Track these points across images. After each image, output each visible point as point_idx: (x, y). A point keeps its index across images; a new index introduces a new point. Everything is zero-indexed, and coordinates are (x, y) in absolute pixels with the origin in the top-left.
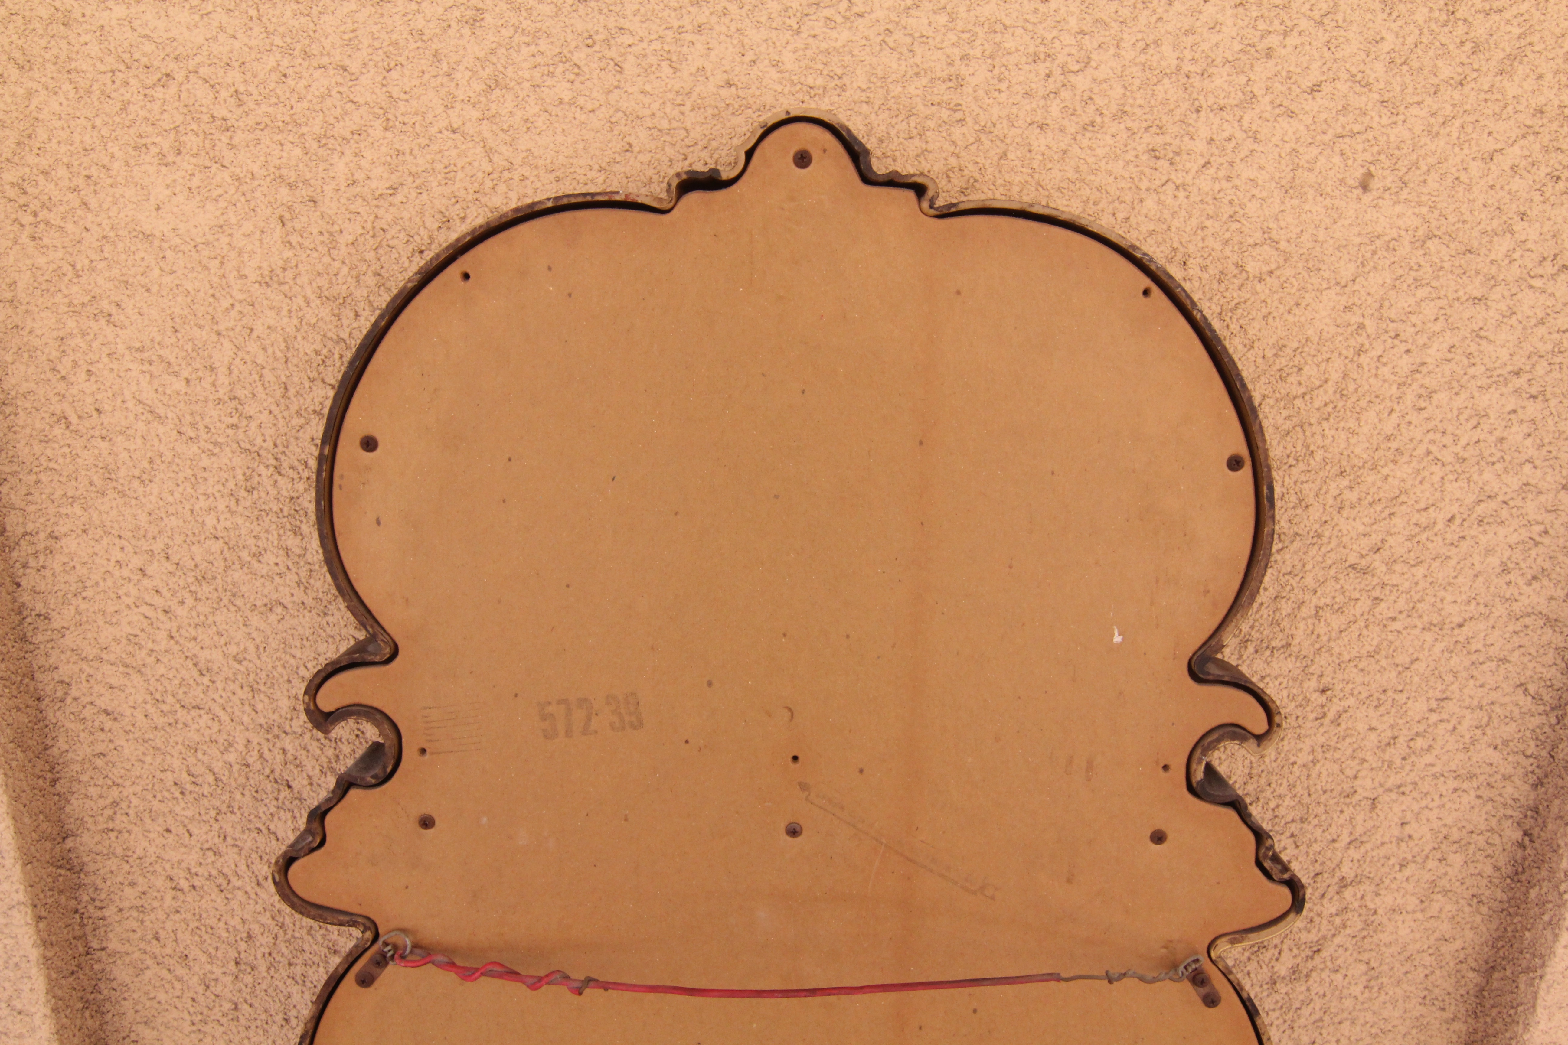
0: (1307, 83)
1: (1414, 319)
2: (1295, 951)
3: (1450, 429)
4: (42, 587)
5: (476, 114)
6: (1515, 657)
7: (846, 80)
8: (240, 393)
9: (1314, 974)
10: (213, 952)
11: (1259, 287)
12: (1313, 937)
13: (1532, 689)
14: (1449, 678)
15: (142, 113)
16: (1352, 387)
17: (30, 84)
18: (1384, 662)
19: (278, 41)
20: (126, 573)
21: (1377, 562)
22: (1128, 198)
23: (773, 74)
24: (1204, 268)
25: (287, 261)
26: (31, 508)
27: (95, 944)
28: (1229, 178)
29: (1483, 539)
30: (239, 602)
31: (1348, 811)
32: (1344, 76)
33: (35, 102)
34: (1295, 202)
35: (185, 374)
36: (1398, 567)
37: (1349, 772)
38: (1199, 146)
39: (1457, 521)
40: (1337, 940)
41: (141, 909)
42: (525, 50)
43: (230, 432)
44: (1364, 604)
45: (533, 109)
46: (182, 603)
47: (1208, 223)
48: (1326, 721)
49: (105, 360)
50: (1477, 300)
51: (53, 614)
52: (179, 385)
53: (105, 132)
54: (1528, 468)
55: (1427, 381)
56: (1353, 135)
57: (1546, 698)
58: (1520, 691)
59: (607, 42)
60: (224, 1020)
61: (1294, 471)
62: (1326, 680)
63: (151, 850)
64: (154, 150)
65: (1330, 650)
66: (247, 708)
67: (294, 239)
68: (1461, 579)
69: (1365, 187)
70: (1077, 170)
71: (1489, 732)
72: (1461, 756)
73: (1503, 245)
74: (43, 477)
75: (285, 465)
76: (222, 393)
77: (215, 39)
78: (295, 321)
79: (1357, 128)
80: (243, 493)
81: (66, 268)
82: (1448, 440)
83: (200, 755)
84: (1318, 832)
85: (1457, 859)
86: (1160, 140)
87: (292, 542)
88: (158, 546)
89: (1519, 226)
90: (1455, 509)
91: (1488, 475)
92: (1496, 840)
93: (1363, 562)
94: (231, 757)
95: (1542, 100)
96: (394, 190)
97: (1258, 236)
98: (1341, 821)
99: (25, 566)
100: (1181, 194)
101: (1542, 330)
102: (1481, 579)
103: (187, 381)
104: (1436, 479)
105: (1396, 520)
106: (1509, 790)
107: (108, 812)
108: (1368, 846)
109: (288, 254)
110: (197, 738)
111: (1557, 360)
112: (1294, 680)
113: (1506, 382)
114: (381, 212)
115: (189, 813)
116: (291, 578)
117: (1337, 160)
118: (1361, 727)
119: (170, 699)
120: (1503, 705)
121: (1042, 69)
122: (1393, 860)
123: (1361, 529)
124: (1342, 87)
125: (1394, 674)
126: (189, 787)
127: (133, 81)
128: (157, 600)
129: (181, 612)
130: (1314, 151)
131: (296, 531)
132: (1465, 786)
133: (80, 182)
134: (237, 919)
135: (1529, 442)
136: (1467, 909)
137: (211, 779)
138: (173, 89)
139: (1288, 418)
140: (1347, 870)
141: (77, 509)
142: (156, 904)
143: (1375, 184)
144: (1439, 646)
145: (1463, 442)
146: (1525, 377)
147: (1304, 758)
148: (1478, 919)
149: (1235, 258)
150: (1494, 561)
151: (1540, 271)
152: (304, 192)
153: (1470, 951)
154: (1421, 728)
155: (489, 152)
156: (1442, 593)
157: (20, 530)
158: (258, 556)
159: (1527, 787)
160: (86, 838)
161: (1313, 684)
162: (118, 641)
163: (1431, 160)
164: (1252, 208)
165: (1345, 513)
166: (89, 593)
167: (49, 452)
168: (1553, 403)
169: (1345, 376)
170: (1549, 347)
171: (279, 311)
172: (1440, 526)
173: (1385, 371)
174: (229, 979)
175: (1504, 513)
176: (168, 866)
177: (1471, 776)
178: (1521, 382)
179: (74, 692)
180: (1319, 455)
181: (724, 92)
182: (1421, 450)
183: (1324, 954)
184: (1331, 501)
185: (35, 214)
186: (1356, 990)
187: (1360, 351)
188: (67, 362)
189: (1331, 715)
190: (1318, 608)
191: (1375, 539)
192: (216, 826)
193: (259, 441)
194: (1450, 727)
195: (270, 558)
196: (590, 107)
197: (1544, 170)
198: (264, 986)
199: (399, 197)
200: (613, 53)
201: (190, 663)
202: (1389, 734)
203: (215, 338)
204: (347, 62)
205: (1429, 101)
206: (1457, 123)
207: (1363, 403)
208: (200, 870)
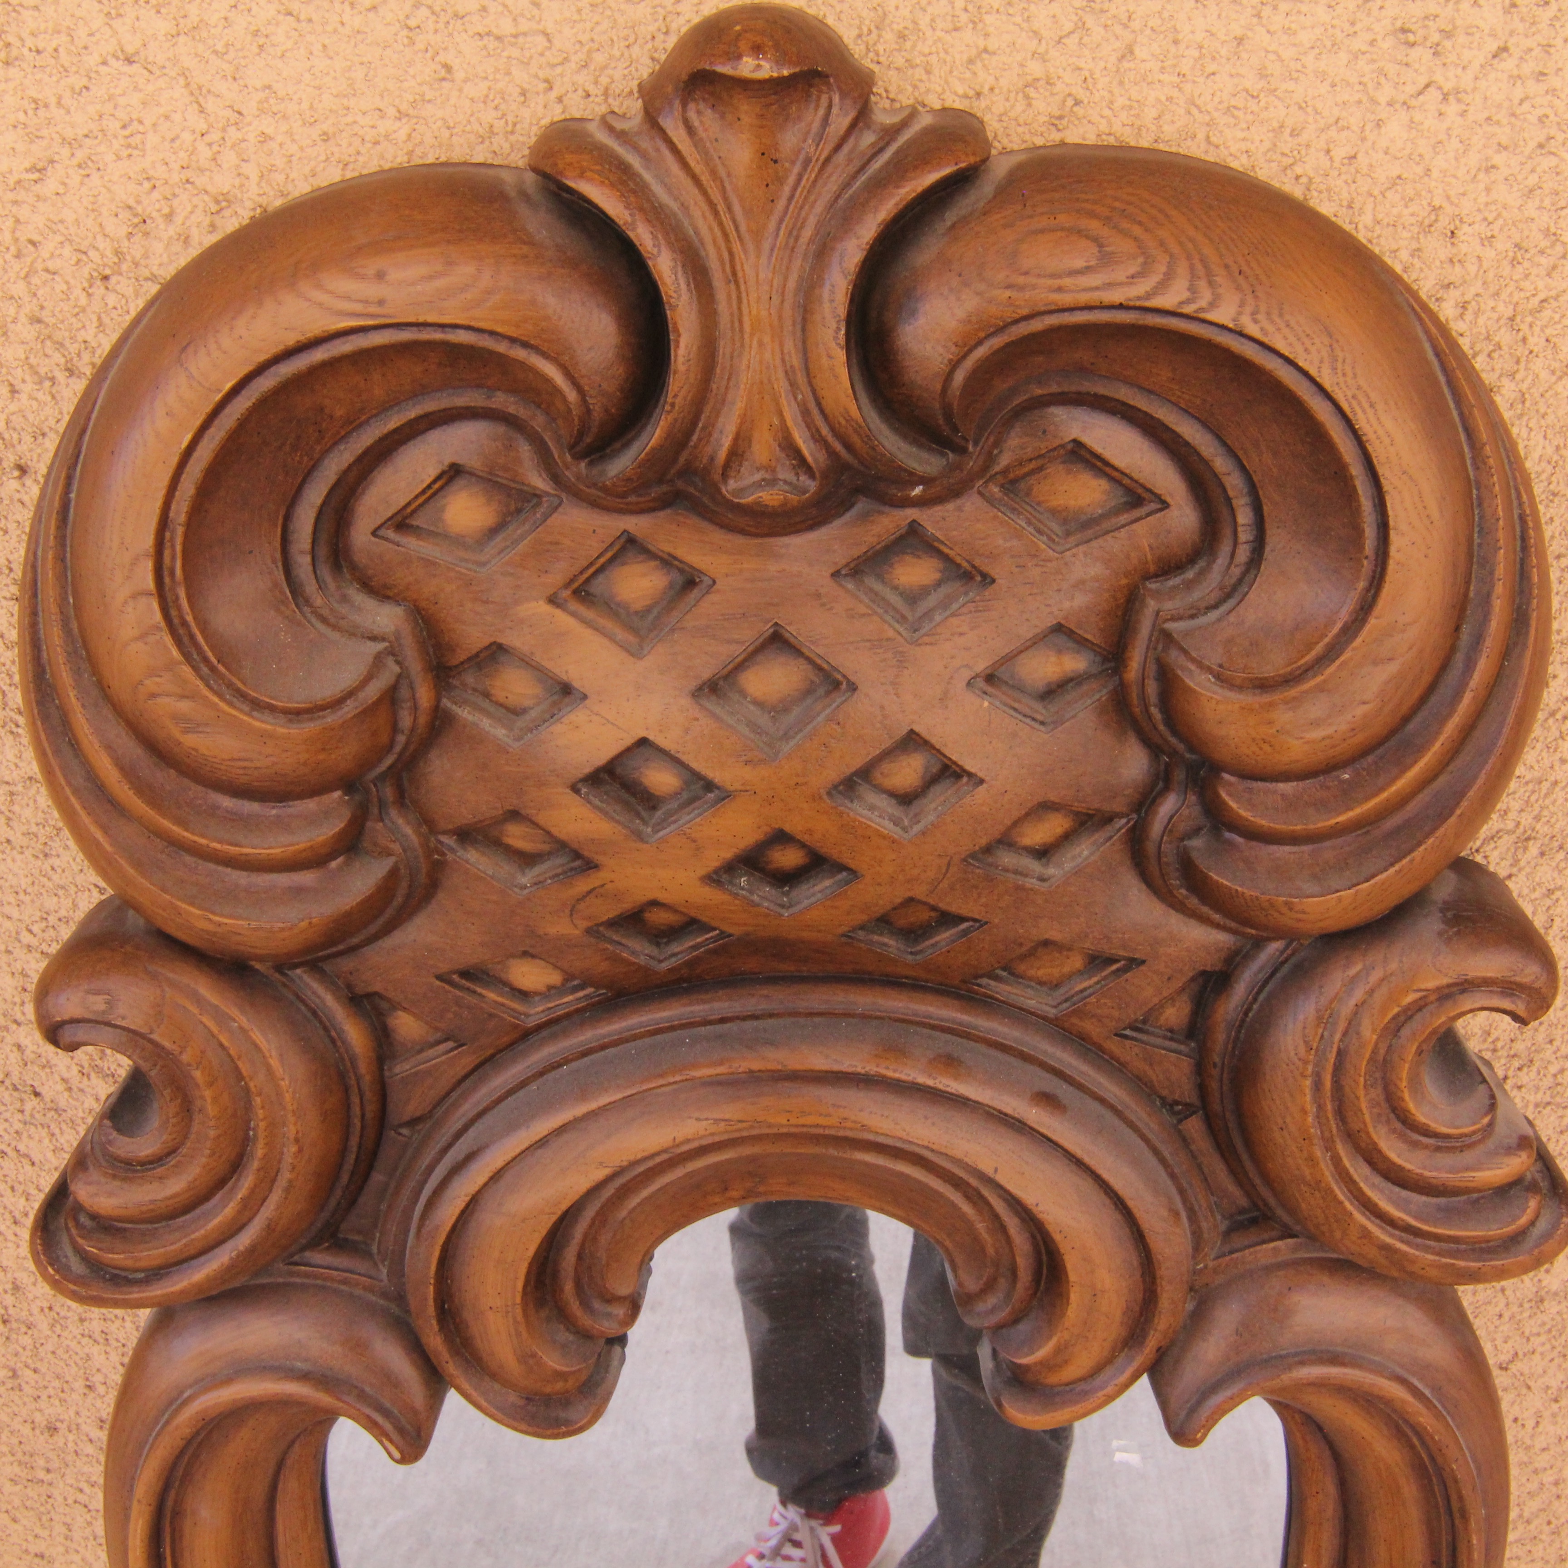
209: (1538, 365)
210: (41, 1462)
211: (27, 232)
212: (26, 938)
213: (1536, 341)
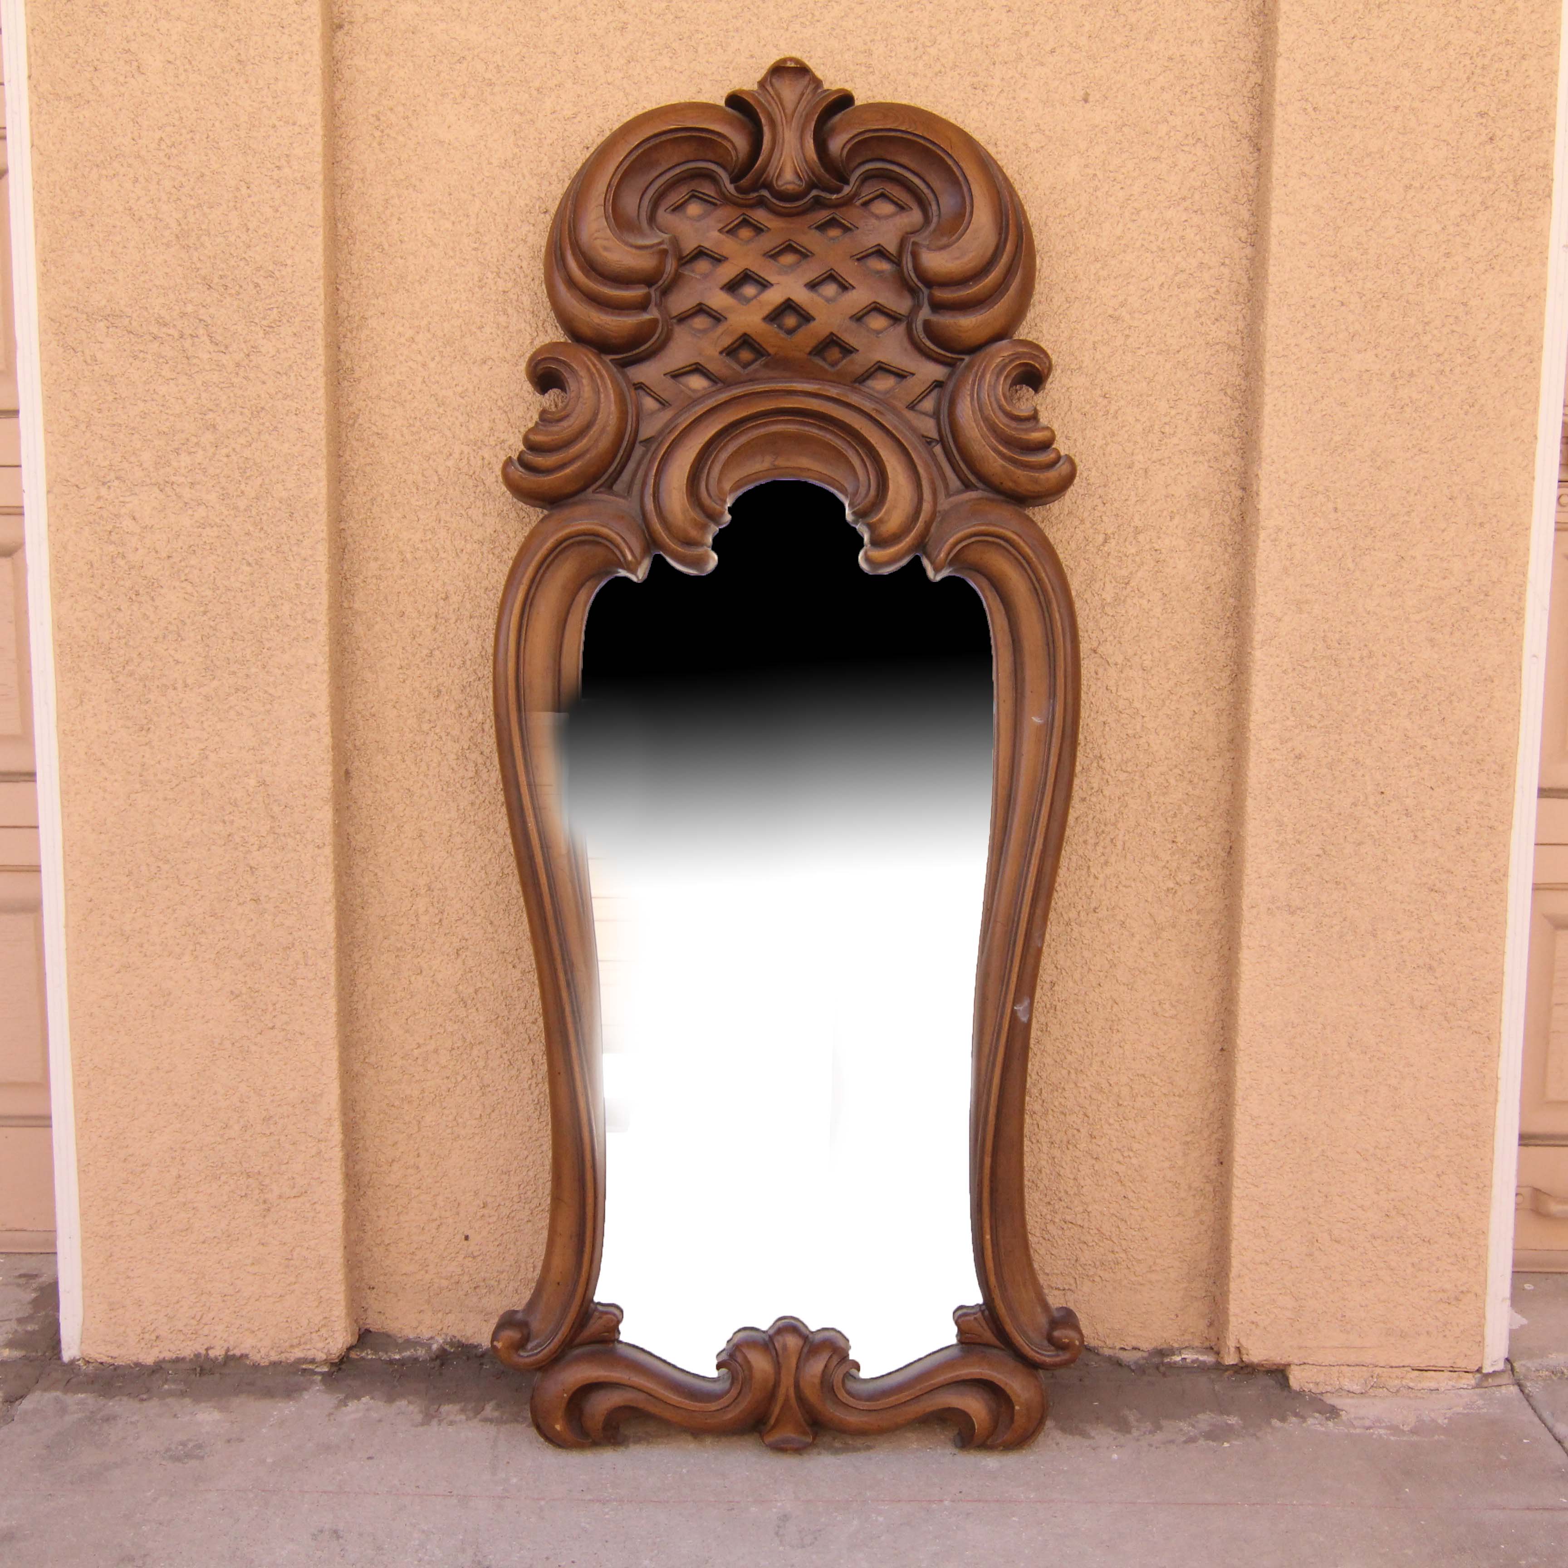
0: (1048, 48)
1: (1123, 170)
2: (1114, 583)
3: (1152, 232)
4: (352, 351)
5: (621, 75)
6: (1214, 371)
7: (812, 53)
8: (482, 230)
9: (1128, 600)
10: (421, 608)
11: (1037, 155)
12: (1124, 572)
13: (1229, 391)
14: (1178, 386)
15: (447, 77)
16: (1094, 209)
17: (390, 63)
18: (1138, 376)
19: (521, 39)
20: (403, 340)
21: (1123, 312)
22: (962, 109)
23: (775, 50)
24: (1007, 146)
25: (515, 155)
26: (354, 301)
27: (345, 605)
28: (1014, 98)
29: (1182, 297)
30: (467, 358)
31: (1132, 477)
32: (1067, 44)
33: (391, 72)
34: (1050, 109)
35: (453, 218)
36: (1136, 315)
37: (1129, 451)
38: (997, 82)
39: (1166, 287)
40: (1140, 574)
41: (379, 578)
42: (647, 42)
43: (474, 252)
44: (1120, 340)
45: (650, 71)
46: (433, 359)
47: (1006, 122)
48: (1110, 416)
49: (409, 211)
50: (1155, 159)
51: (356, 368)
52: (449, 225)
53: (427, 87)
54: (1200, 253)
55: (1136, 205)
56: (1075, 73)
57: (1239, 398)
58: (1222, 393)
59: (690, 38)
60: (422, 665)
61: (1070, 259)
62: (1106, 389)
63: (391, 533)
64: (452, 96)
65: (1105, 369)
66: (464, 428)
67: (520, 143)
68: (1173, 322)
69: (1086, 101)
70: (934, 96)
71: (1209, 421)
72: (1194, 438)
73: (1163, 129)
74: (364, 282)
75: (502, 272)
76: (472, 230)
77: (490, 39)
78: (516, 187)
79: (1077, 70)
80: (477, 289)
81: (396, 161)
82: (1152, 238)
83: (431, 462)
84: (1116, 495)
85: (1206, 512)
86: (975, 80)
87: (502, 319)
88: (424, 323)
89: (1170, 118)
90: (1162, 279)
91: (1178, 258)
92: (1227, 498)
93: (1117, 313)
94: (450, 463)
95: (1170, 53)
96: (575, 115)
97: (1033, 128)
98: (1129, 486)
99: (345, 337)
100: (990, 108)
101: (1193, 174)
102: (1185, 322)
103: (453, 223)
104: (1149, 260)
105: (1131, 287)
106: (1229, 462)
107: (368, 505)
108: (1149, 503)
109: (516, 150)
110: (430, 449)
111: (1206, 190)
112: (1087, 389)
113: (1179, 205)
114: (567, 127)
115: (420, 503)
116: (499, 341)
117: (1069, 87)
118: (1131, 420)
119: (418, 424)
120: (1214, 403)
121: (913, 45)
122: (1165, 513)
123: (1112, 293)
124: (1067, 50)
125: (1145, 384)
126: (421, 485)
127: (445, 61)
128: (419, 358)
129: (432, 365)
130: (1057, 83)
131: (505, 312)
132: (1201, 458)
133: (410, 114)
134: (440, 582)
135: (1198, 238)
136: (1219, 549)
137: (436, 478)
138: (465, 64)
139: (1063, 229)
140: (1137, 522)
141: (381, 301)
142: (389, 573)
143: (1091, 99)
144: (1168, 366)
145: (1161, 239)
146: (1189, 202)
147: (1100, 442)
148: (1227, 555)
149: (1022, 140)
150: (1191, 310)
151: (1186, 142)
152: (529, 117)
153: (1227, 582)
154: (1167, 419)
155: (627, 95)
156: (1164, 331)
157: (345, 315)
158: (481, 328)
159: (1239, 459)
160: (352, 523)
161: (1098, 392)
162: (391, 385)
163: (1119, 85)
164: (1028, 113)
165: (1102, 282)
166: (379, 354)
167: (369, 266)
168: (1208, 215)
169: (1090, 203)
170: (1199, 183)
171: (507, 182)
172: (1156, 290)
173: (1111, 199)
174: (429, 630)
175: (1191, 281)
176: (400, 544)
177: (1203, 453)
178: (1188, 203)
179: (360, 421)
180: (1082, 250)
181: (750, 61)
182: (1138, 244)
183: (1132, 584)
184: (1092, 277)
185: (382, 131)
186: (1158, 610)
187: (1096, 189)
188: (388, 212)
189: (1112, 411)
190: (1094, 343)
191: (1121, 298)
192: (435, 512)
193: (489, 258)
194: (1184, 418)
195: (488, 330)
196: (680, 69)
197: (1178, 89)
198: (451, 636)
199: (578, 119)
200: (693, 43)
201: (433, 399)
202: (1148, 424)
203: (471, 197)
204: (555, 50)
205: (1112, 55)
206: (1128, 66)
207: (1102, 219)
208: (420, 546)
209: (1028, 185)
210: (427, 717)
211: (566, 134)
212: (500, 403)
213: (1027, 178)
